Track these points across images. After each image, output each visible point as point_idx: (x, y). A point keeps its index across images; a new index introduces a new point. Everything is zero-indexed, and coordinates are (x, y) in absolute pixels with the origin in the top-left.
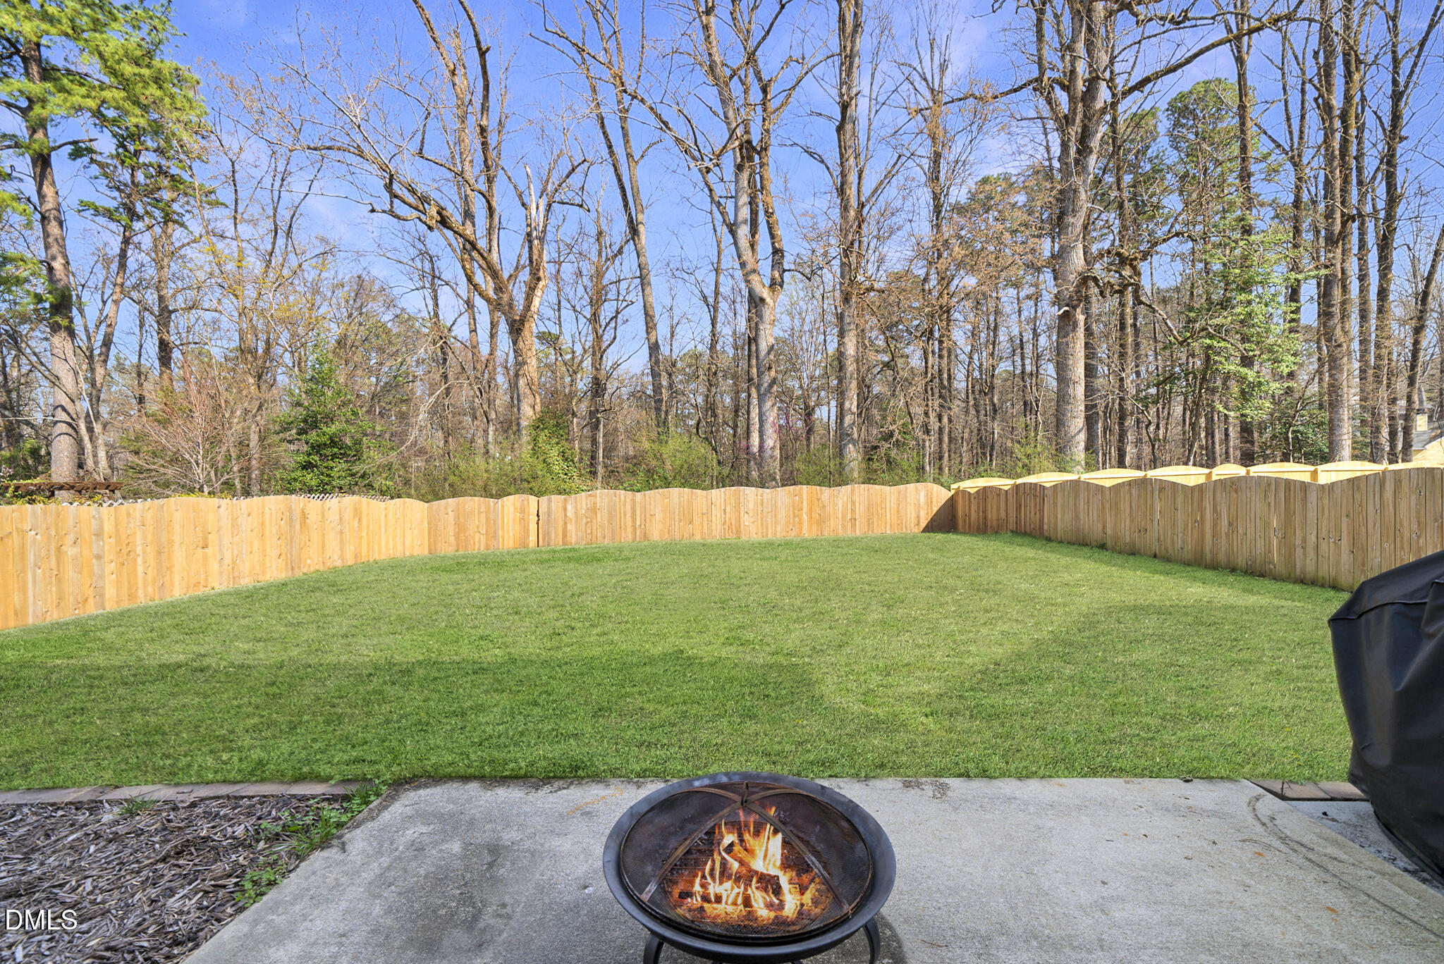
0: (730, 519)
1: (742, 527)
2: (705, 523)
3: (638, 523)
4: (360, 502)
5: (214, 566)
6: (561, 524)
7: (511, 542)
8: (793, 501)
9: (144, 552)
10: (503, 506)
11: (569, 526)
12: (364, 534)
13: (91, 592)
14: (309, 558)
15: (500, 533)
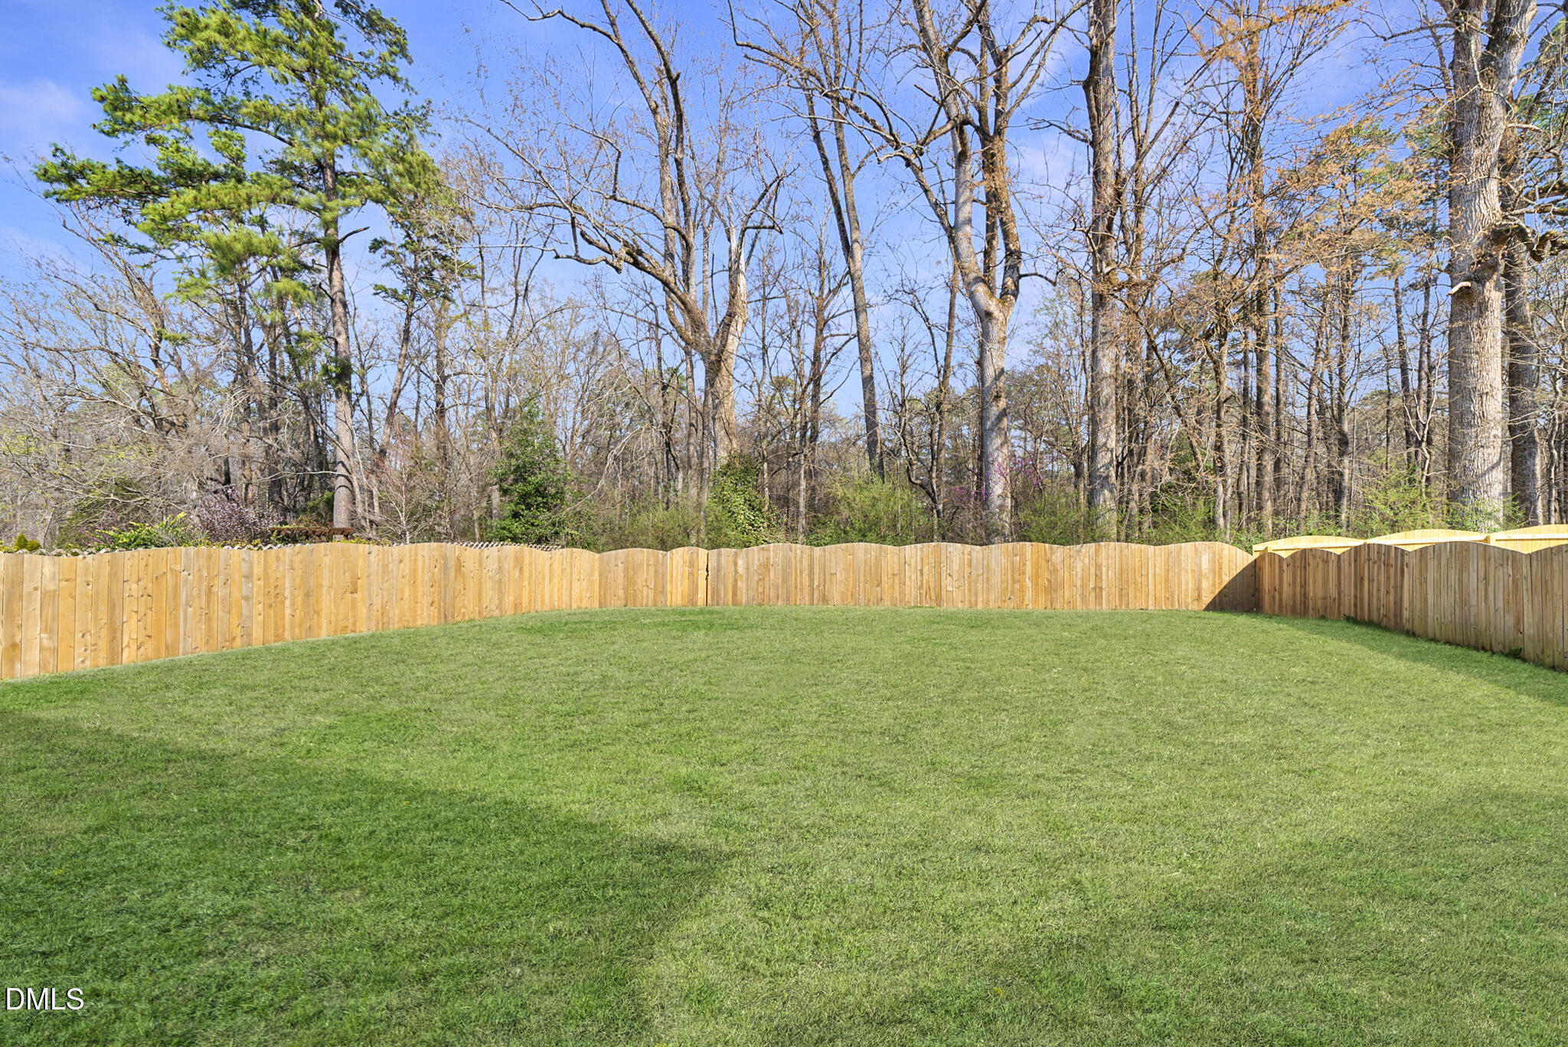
0: (928, 582)
1: (944, 593)
2: (897, 586)
3: (816, 583)
4: (522, 551)
5: (363, 611)
6: (731, 580)
7: (679, 599)
8: (1013, 562)
9: (292, 595)
10: (671, 558)
11: (739, 583)
12: (526, 583)
13: (238, 632)
14: (464, 607)
15: (669, 589)
